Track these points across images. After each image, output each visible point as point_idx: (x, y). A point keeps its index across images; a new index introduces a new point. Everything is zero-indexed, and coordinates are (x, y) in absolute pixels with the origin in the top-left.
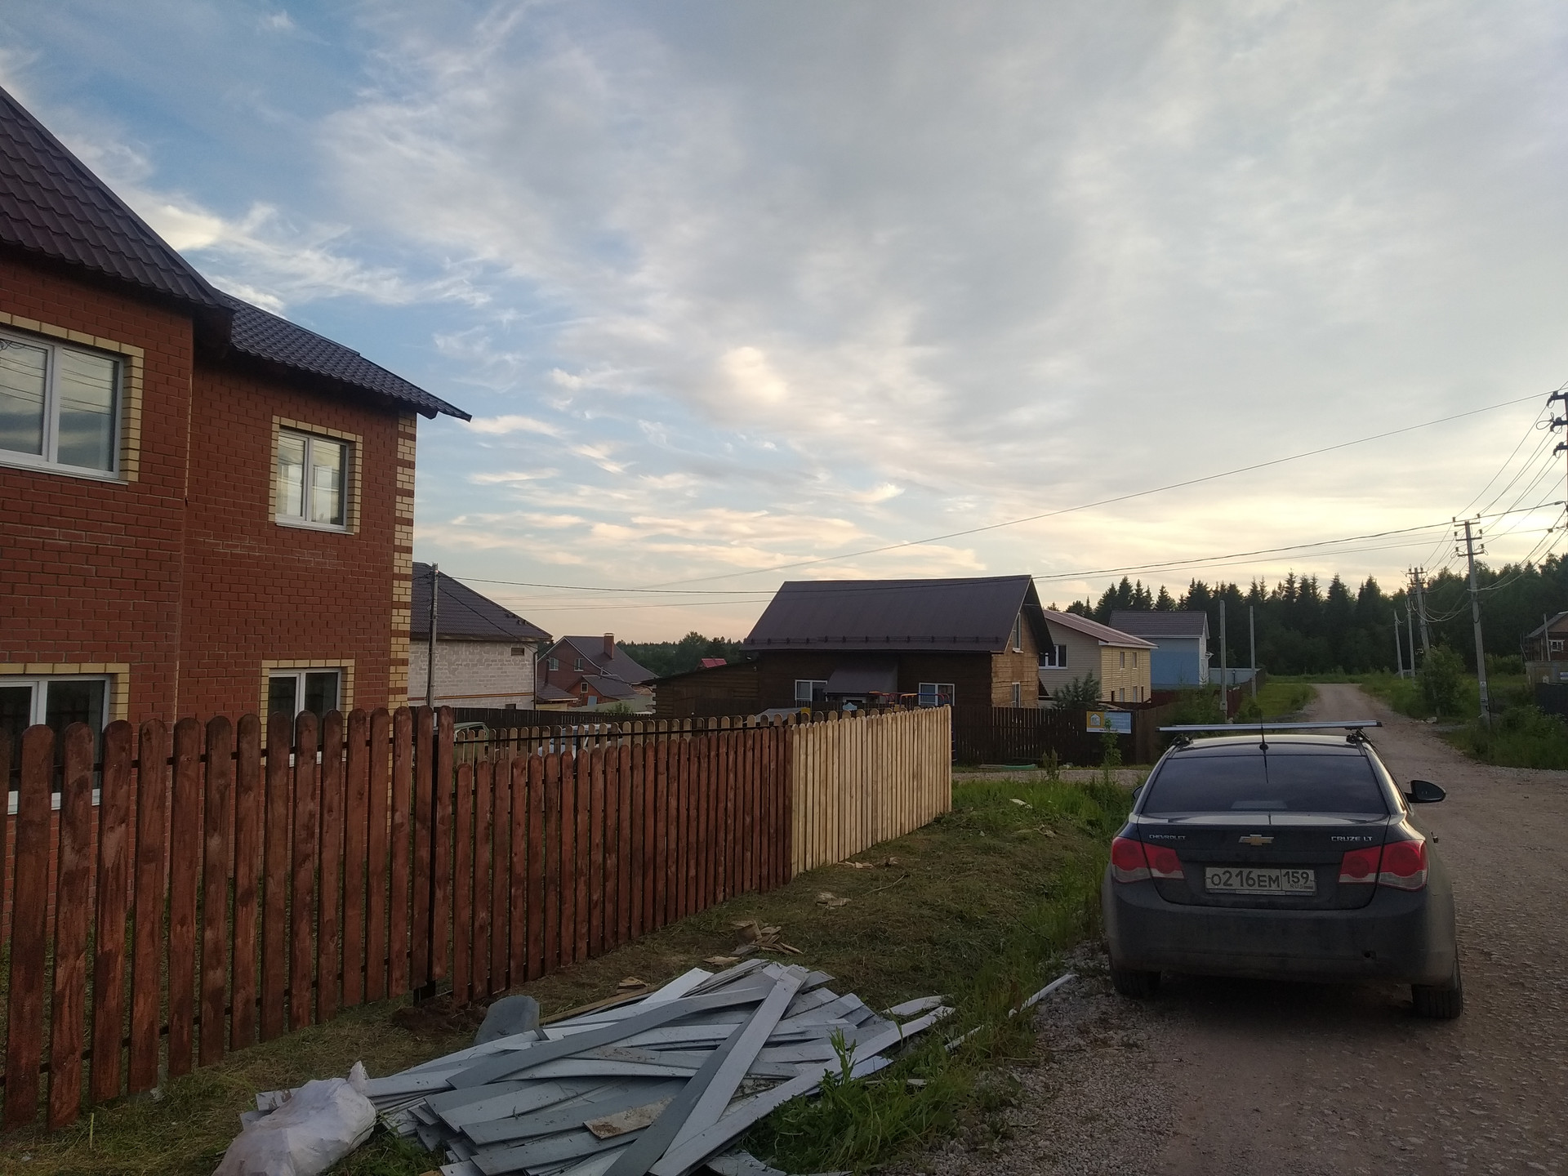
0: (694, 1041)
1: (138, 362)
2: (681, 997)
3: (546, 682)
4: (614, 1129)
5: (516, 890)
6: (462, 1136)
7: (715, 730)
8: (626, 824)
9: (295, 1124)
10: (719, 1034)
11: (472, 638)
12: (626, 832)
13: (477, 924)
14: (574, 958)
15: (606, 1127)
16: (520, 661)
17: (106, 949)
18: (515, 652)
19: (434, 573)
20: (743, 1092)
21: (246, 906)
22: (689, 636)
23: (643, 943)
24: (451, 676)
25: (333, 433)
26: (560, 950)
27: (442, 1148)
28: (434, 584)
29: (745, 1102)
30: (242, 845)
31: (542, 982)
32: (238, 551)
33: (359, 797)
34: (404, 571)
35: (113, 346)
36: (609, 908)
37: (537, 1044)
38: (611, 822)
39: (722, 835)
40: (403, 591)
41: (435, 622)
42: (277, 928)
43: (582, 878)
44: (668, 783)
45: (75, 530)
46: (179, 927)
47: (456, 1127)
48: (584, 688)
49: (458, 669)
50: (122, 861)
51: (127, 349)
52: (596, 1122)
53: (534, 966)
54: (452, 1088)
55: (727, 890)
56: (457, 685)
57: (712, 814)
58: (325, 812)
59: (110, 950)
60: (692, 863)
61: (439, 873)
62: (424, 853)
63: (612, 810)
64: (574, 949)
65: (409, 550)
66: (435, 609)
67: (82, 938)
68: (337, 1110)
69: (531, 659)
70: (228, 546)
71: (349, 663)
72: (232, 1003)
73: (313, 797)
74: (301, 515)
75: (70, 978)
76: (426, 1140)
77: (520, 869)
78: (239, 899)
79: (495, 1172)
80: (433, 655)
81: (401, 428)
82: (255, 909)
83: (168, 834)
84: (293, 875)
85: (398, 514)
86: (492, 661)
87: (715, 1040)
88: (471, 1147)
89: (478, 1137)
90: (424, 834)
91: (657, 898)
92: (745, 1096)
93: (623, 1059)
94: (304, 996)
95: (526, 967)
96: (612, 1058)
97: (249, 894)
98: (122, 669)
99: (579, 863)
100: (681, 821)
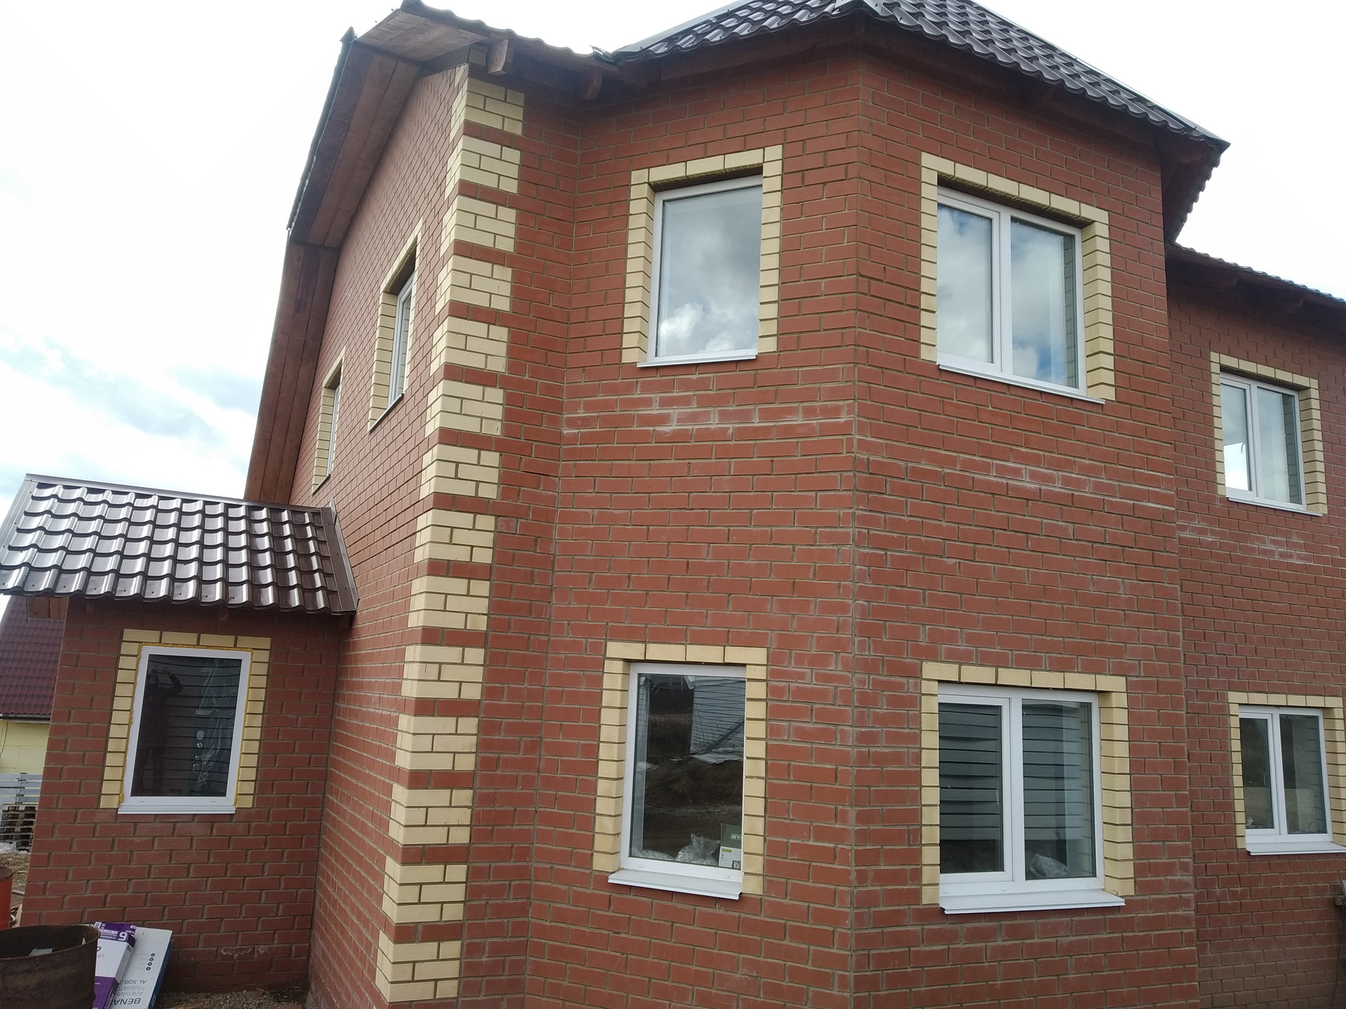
35: (1070, 206)
45: (1044, 468)
71: (1336, 703)
74: (1250, 489)
98: (1115, 684)
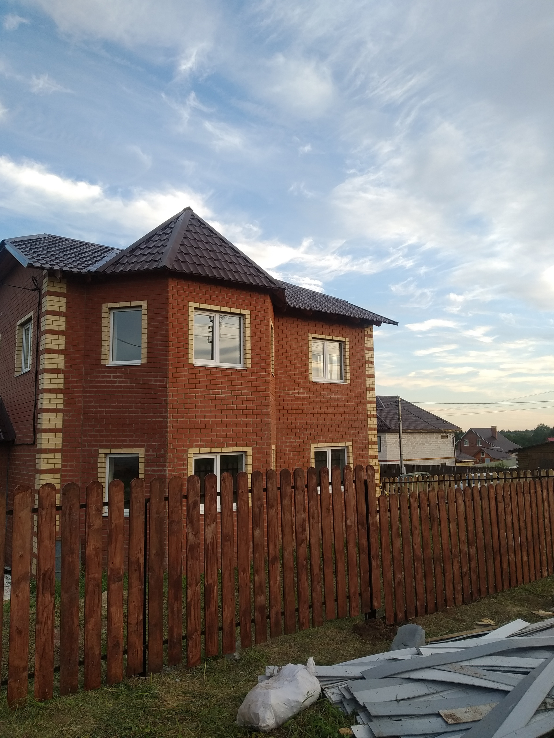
0: (513, 667)
1: (248, 317)
2: (507, 637)
3: (461, 451)
4: (458, 718)
5: (417, 564)
6: (364, 708)
7: (545, 477)
8: (480, 530)
9: (276, 688)
10: (531, 665)
11: (421, 431)
12: (481, 534)
13: (396, 581)
14: (455, 603)
15: (452, 716)
16: (446, 442)
17: (209, 582)
18: (443, 437)
19: (398, 400)
20: (545, 706)
21: (274, 565)
22: (539, 426)
23: (496, 598)
24: (413, 449)
25: (335, 338)
26: (446, 598)
27: (355, 714)
28: (399, 405)
29: (547, 714)
30: (271, 534)
31: (434, 616)
32: (297, 395)
33: (328, 511)
34: (372, 399)
35: (238, 311)
36: (474, 577)
37: (414, 657)
38: (471, 528)
39: (543, 538)
40: (372, 409)
41: (401, 424)
42: (290, 577)
43: (456, 559)
44: (505, 508)
45: (227, 390)
46: (242, 574)
47: (361, 703)
48: (483, 454)
49: (416, 446)
50: (215, 541)
51: (243, 312)
52: (446, 712)
53: (431, 606)
54: (363, 678)
55: (550, 570)
56: (416, 454)
57: (535, 526)
58: (311, 518)
59: (211, 583)
60: (525, 553)
61: (373, 552)
62: (364, 541)
63: (471, 522)
64: (454, 598)
65: (373, 389)
66: (400, 418)
67: (198, 577)
68: (298, 683)
69: (452, 440)
70: (293, 393)
71: (350, 444)
72: (270, 613)
73: (304, 511)
74: (324, 377)
75: (194, 595)
76: (347, 707)
77: (419, 552)
78: (270, 562)
79: (381, 735)
80: (401, 439)
81: (366, 333)
82: (279, 565)
83: (235, 529)
84: (296, 550)
85: (367, 373)
86: (432, 442)
87: (527, 668)
88: (370, 718)
89: (373, 711)
90: (363, 531)
91: (504, 572)
92: (547, 710)
93: (465, 673)
94: (305, 612)
95: (426, 606)
96: (458, 671)
97: (275, 559)
98: (248, 449)
99: (453, 551)
100: (515, 529)
